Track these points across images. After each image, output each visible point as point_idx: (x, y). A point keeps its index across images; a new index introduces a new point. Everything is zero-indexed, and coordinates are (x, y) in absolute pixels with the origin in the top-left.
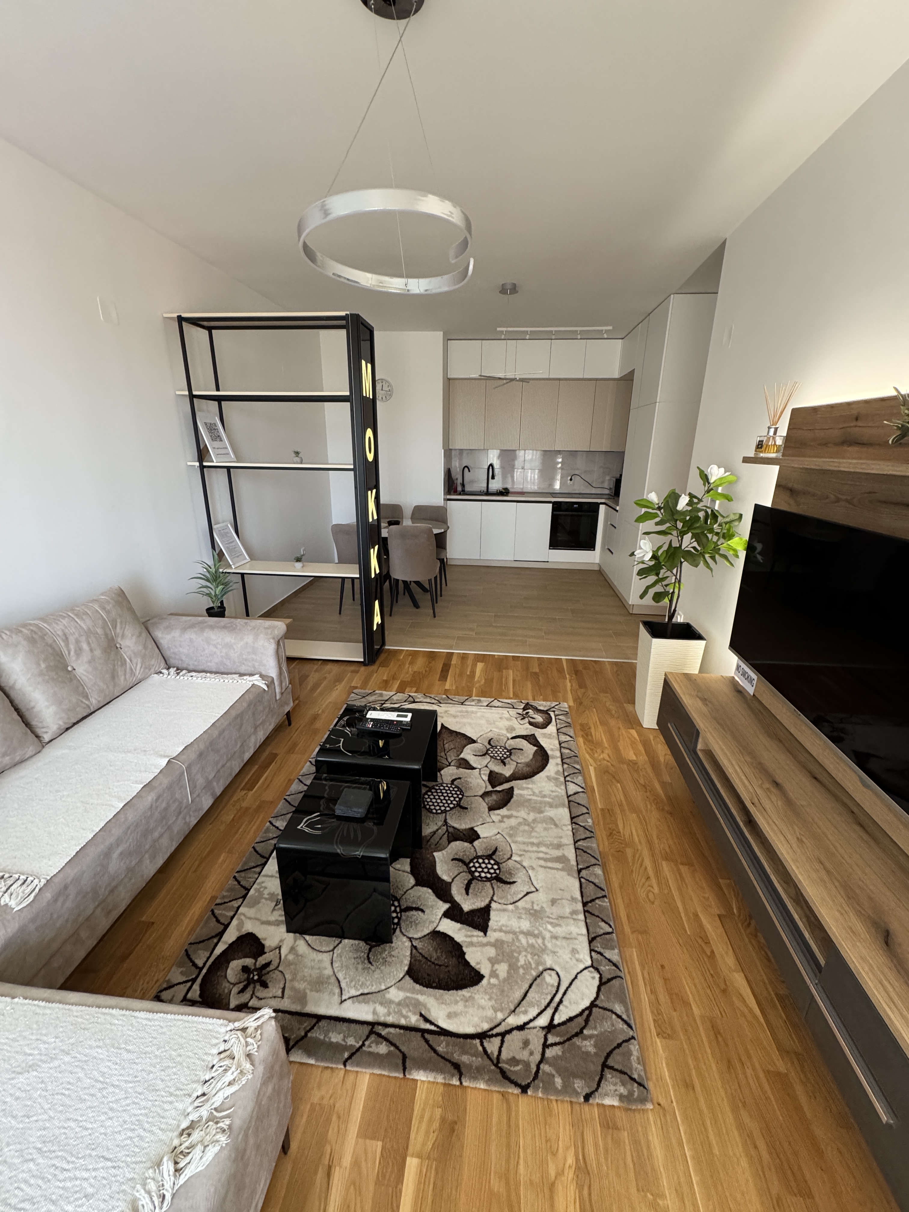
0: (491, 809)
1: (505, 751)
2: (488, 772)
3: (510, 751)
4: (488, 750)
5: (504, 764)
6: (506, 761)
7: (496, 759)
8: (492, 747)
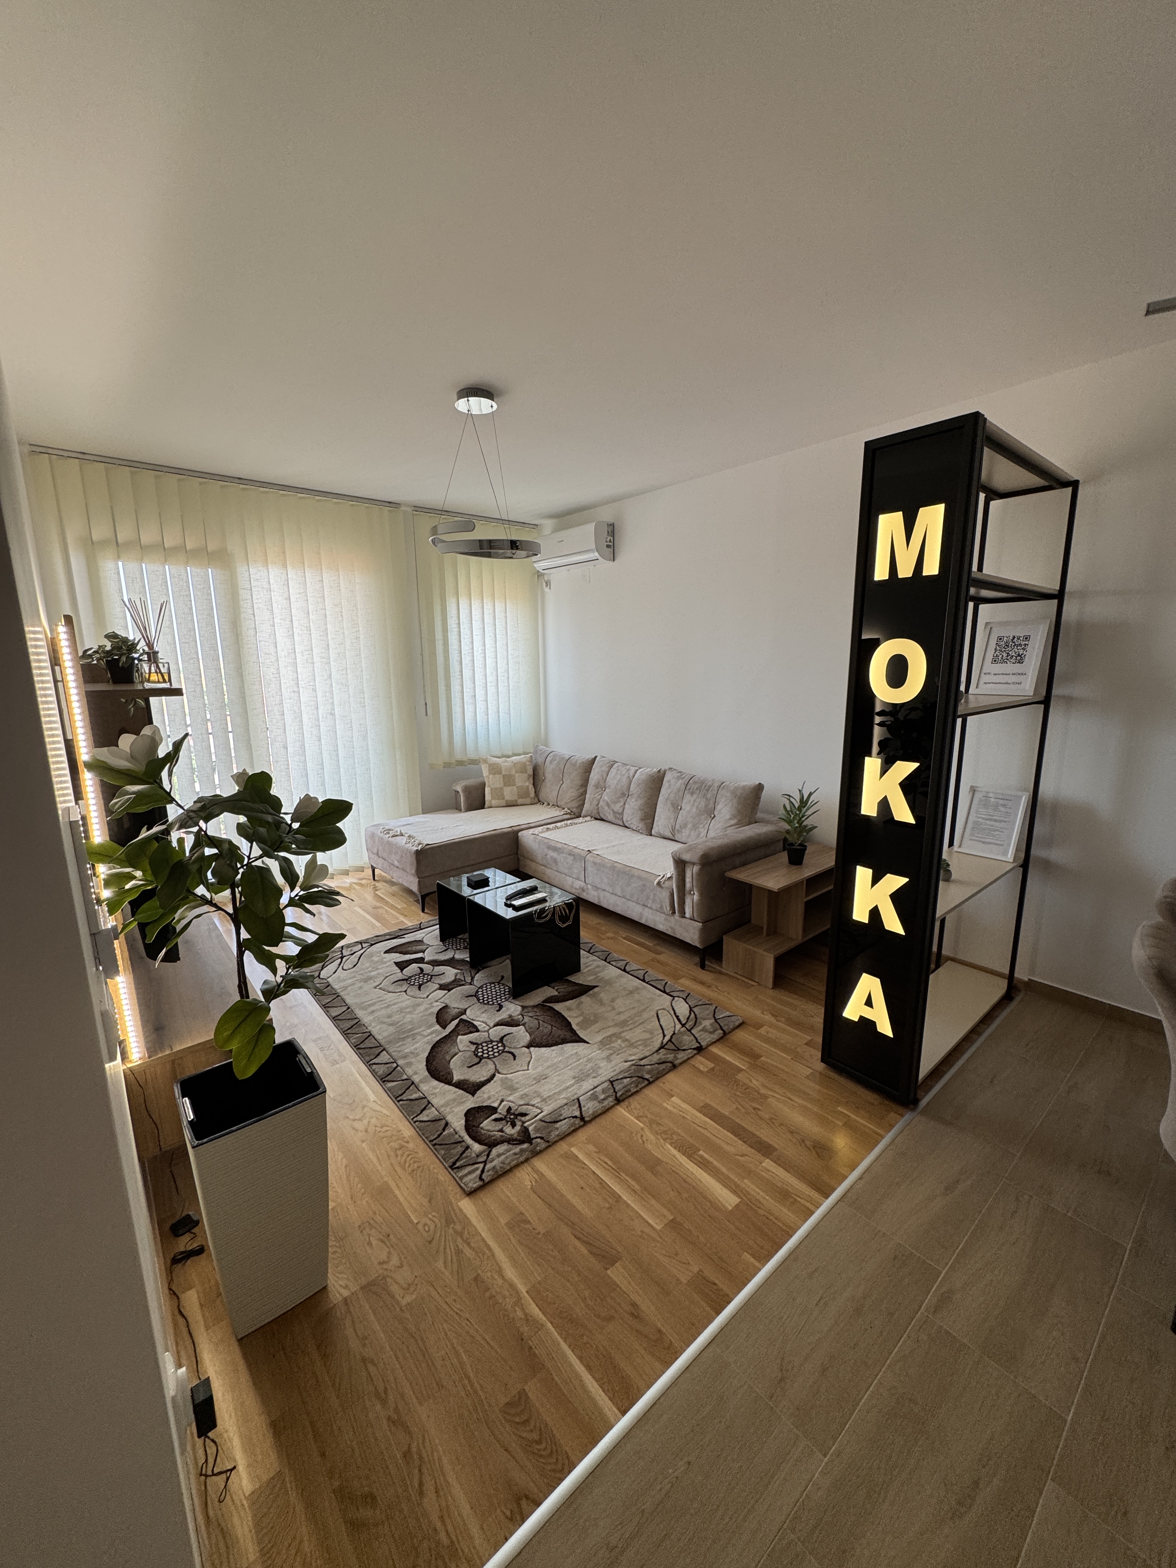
0: (446, 1007)
1: (486, 1055)
2: (479, 1028)
3: (481, 1058)
4: (504, 1045)
5: (472, 1043)
6: (473, 1048)
7: (486, 1042)
8: (503, 1052)
